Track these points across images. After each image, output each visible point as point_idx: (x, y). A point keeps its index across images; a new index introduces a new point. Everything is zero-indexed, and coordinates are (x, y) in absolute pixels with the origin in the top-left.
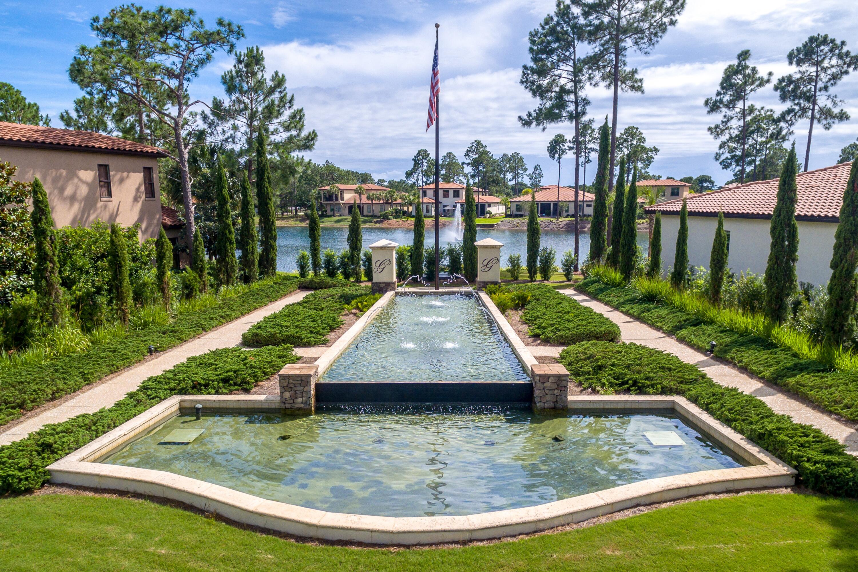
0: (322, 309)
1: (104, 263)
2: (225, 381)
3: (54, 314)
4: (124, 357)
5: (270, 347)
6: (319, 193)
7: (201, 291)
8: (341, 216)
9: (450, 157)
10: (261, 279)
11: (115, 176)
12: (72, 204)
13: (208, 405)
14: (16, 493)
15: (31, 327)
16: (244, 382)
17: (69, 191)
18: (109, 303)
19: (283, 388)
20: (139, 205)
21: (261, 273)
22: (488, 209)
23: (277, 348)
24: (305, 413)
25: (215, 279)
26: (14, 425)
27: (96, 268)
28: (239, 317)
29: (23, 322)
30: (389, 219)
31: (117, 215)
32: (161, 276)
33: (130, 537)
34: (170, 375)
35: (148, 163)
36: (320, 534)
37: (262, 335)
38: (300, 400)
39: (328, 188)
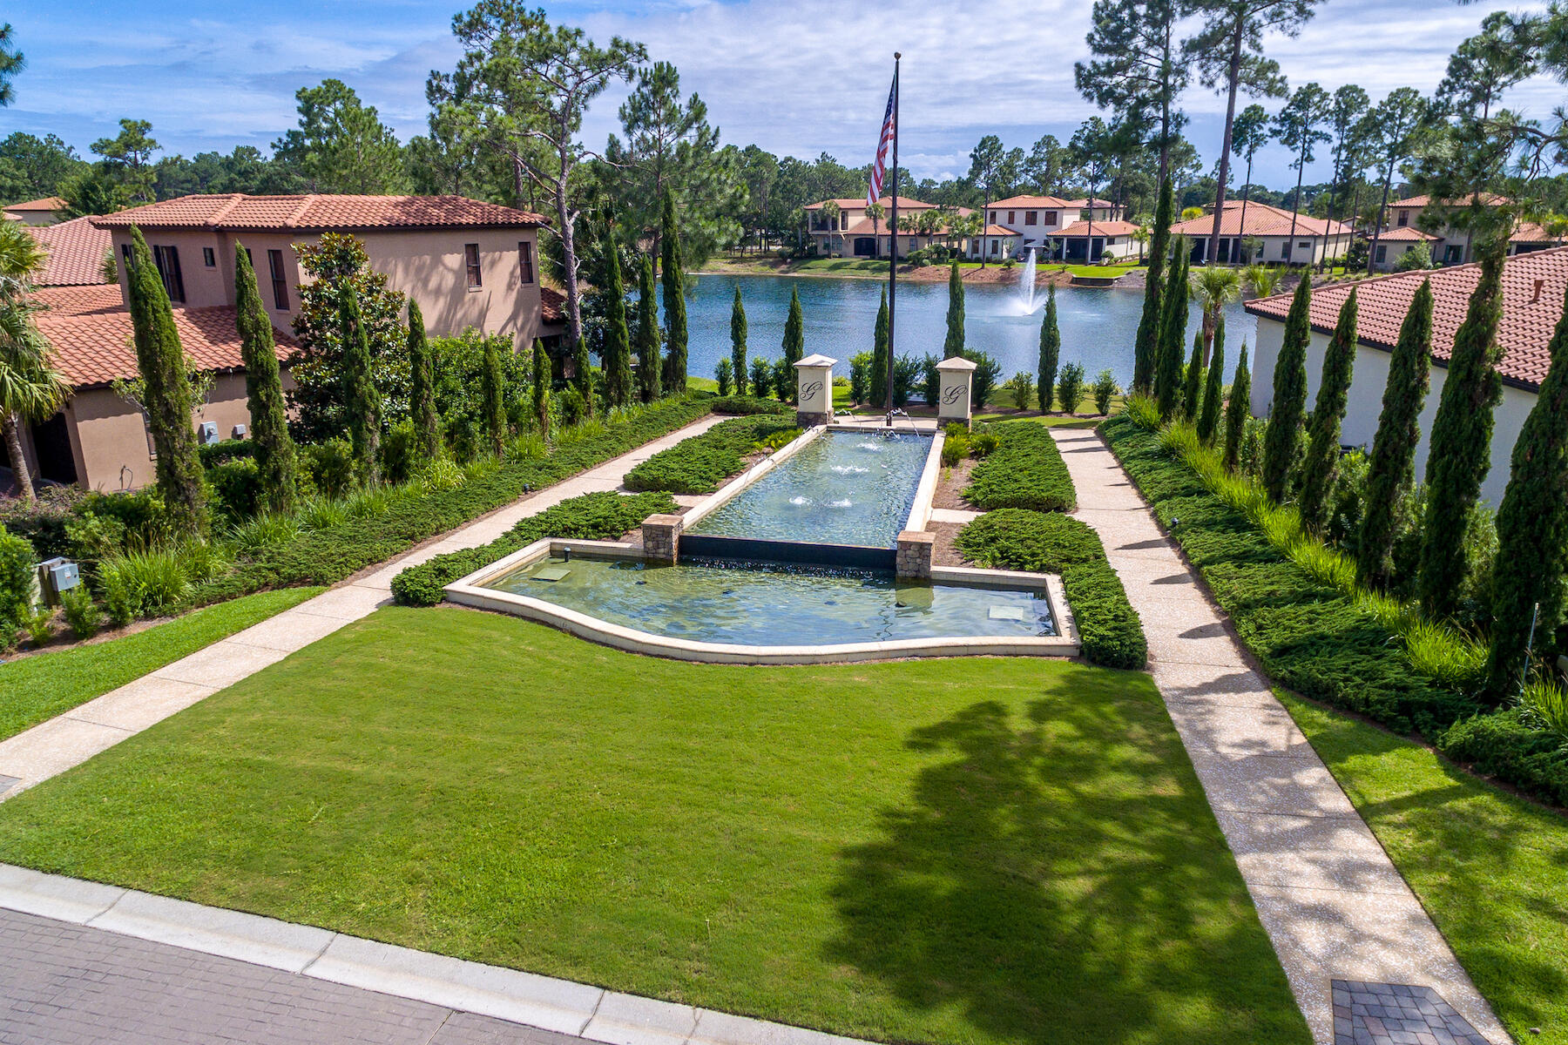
0: (724, 448)
1: (477, 383)
2: (595, 526)
3: (429, 445)
4: (499, 495)
5: (648, 493)
6: (805, 215)
7: (585, 414)
8: (840, 257)
9: (1048, 144)
10: (664, 397)
11: (485, 257)
12: (437, 300)
13: (577, 550)
14: (424, 604)
15: (408, 458)
16: (613, 529)
17: (433, 284)
18: (482, 430)
19: (647, 539)
20: (514, 294)
21: (666, 388)
22: (1107, 248)
23: (655, 495)
24: (667, 563)
25: (603, 398)
26: (408, 555)
27: (468, 389)
28: (628, 452)
29: (401, 452)
30: (923, 265)
31: (487, 309)
32: (538, 397)
33: (508, 639)
34: (543, 518)
35: (524, 237)
36: (645, 649)
37: (643, 479)
38: (662, 550)
39: (820, 206)
